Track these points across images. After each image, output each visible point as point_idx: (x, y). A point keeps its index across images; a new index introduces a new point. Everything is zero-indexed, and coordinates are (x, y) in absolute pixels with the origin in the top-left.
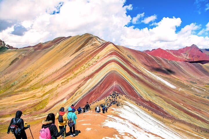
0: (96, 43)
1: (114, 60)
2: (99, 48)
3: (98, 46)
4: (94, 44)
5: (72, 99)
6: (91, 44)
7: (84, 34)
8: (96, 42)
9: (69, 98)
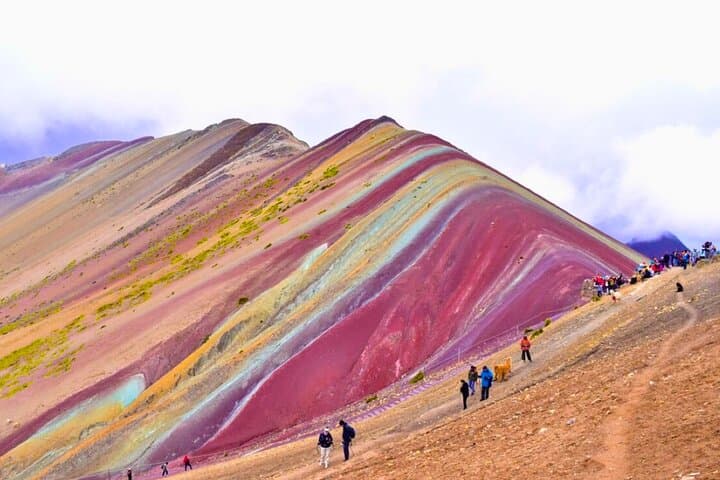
4: (279, 150)
5: (192, 372)
6: (264, 151)
7: (219, 121)
9: (166, 371)
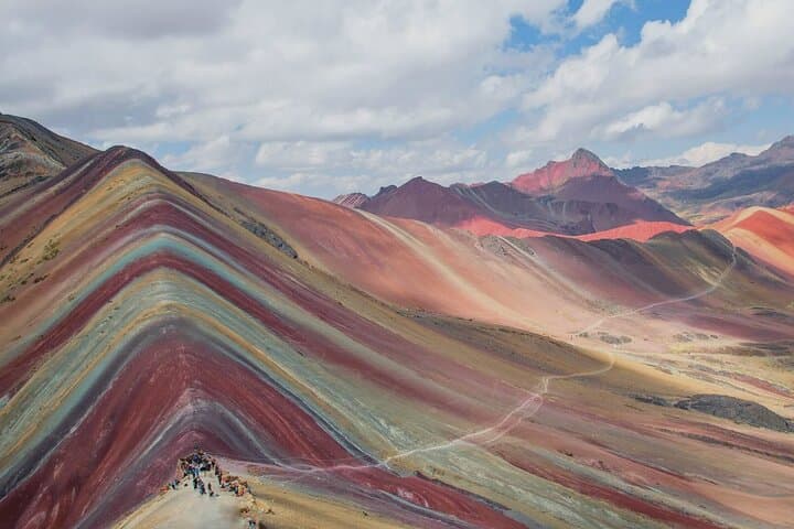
0: (28, 162)
1: (170, 256)
2: (52, 190)
3: (41, 179)
4: (12, 166)
8: (22, 154)
